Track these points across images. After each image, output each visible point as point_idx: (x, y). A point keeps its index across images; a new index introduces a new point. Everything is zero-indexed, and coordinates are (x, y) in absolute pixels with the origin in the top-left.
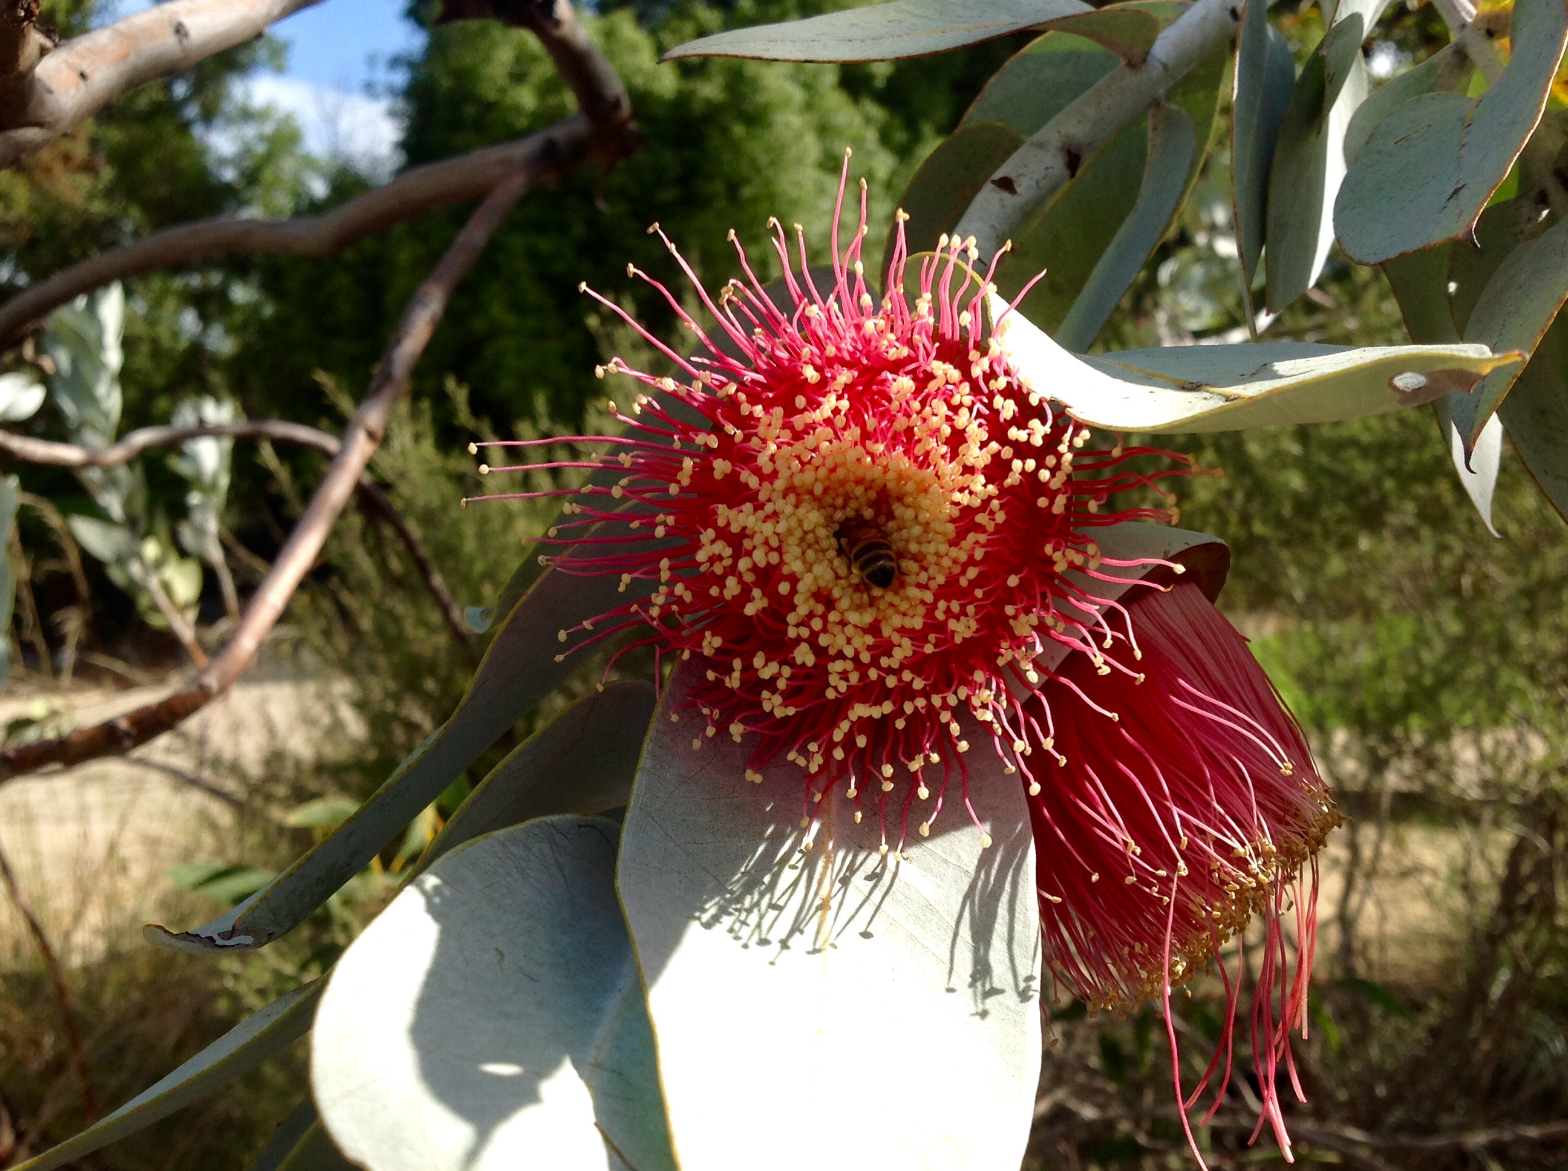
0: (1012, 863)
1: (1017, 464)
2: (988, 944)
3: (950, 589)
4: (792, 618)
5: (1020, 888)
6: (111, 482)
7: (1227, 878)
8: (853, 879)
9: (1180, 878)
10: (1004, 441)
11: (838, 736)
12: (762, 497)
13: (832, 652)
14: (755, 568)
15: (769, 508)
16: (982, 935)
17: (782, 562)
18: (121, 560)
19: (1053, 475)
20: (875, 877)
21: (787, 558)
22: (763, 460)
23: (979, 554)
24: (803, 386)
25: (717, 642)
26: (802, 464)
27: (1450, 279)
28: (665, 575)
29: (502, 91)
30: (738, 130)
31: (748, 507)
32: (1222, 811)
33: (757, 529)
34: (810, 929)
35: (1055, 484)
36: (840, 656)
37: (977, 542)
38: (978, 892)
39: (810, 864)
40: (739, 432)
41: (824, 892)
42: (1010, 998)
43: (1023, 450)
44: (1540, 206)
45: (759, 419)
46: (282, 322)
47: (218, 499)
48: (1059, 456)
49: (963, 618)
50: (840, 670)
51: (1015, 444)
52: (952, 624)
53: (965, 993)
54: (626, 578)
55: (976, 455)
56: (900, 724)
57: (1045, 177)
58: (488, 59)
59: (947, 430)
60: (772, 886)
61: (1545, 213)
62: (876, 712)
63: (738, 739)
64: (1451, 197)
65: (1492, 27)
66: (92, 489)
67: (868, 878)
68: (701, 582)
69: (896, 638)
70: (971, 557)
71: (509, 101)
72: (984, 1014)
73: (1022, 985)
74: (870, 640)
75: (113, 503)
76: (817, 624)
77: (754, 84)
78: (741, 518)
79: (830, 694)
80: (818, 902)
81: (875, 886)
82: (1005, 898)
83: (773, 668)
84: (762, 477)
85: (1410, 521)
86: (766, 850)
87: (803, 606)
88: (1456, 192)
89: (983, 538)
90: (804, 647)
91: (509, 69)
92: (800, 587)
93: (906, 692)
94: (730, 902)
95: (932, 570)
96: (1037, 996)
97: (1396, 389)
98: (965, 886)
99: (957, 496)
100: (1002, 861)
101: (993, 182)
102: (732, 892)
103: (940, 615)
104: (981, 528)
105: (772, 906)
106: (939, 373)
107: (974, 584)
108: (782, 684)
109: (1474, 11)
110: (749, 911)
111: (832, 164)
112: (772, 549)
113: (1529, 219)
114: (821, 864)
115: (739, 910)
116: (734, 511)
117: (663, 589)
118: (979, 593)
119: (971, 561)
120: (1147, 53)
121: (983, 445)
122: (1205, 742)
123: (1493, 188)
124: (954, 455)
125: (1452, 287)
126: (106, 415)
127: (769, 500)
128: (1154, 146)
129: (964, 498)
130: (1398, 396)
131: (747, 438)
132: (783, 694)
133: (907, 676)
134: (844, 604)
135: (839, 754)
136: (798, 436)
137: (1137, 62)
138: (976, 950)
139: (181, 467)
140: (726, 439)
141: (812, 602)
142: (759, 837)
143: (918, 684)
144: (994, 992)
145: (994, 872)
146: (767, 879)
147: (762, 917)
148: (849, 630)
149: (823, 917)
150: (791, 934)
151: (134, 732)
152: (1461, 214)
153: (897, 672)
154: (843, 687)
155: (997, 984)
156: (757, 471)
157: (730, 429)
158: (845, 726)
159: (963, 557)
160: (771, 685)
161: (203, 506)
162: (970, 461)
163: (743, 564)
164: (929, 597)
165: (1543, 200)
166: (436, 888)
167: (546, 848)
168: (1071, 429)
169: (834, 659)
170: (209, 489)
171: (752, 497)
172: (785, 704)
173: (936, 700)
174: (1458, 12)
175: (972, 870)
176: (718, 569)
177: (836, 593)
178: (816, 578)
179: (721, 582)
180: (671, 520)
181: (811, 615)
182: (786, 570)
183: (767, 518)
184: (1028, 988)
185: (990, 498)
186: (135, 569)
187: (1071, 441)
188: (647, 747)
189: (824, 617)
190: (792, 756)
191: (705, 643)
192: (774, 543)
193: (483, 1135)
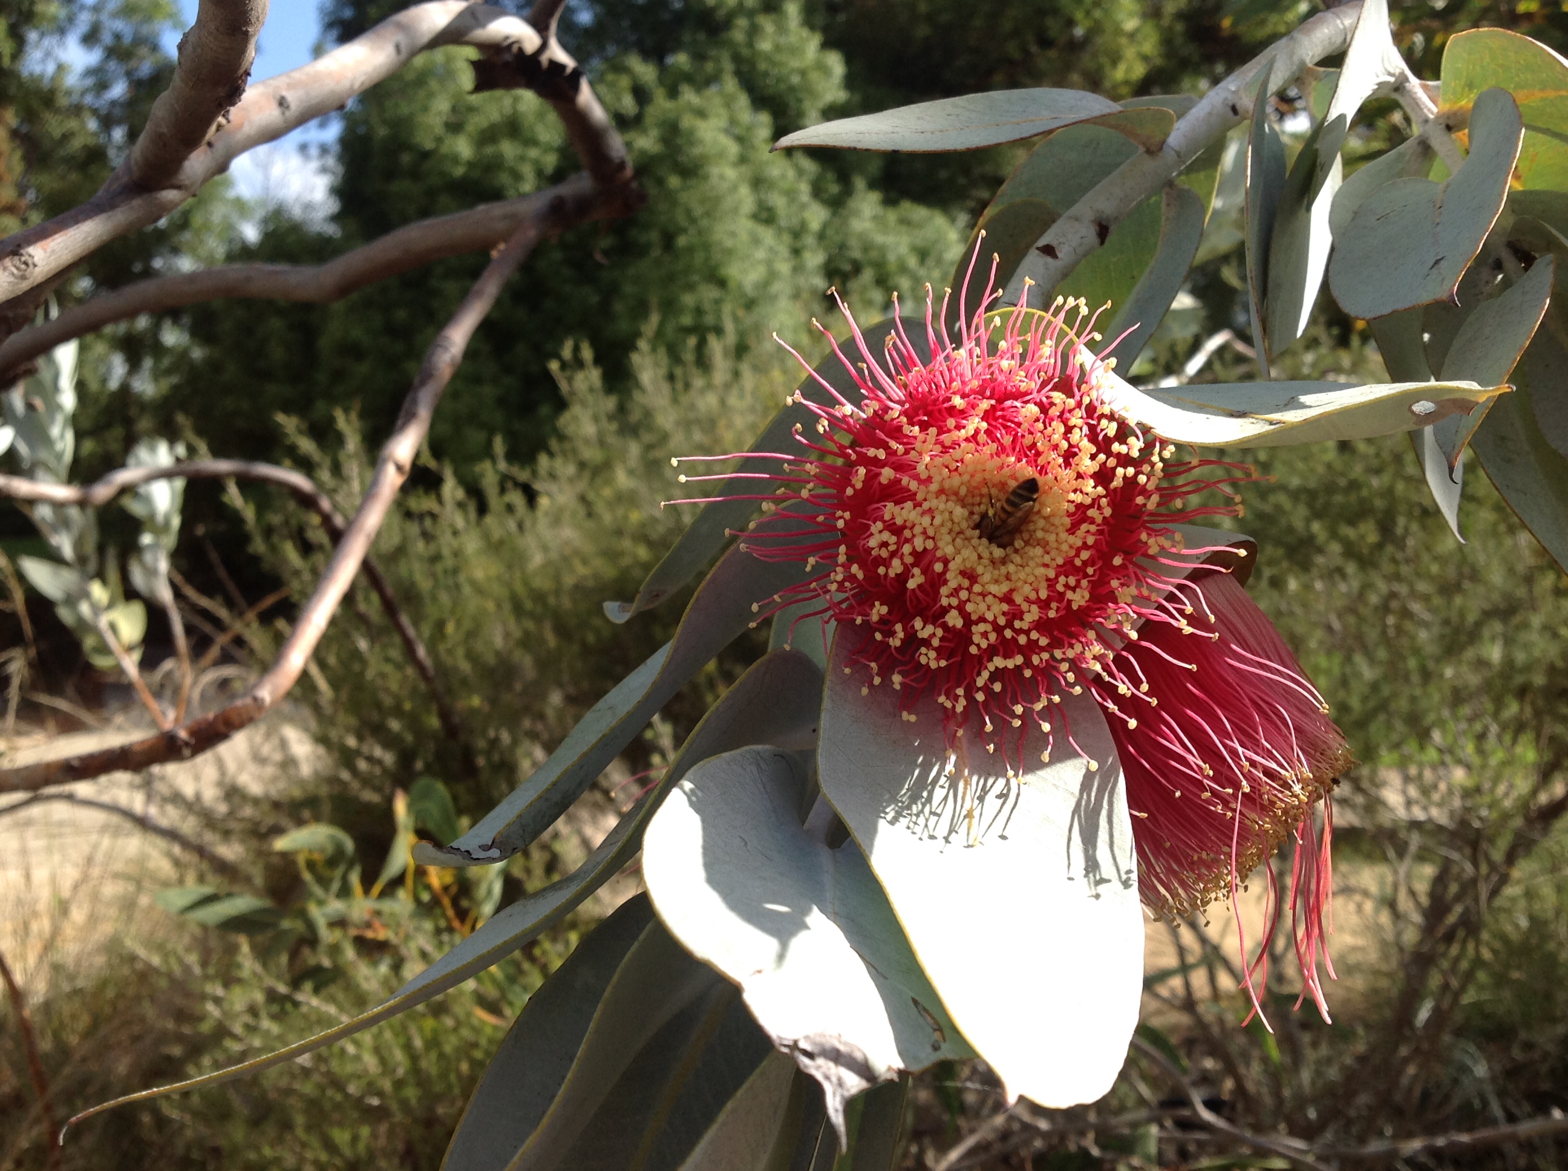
0: (1107, 786)
1: (1120, 471)
2: (1095, 847)
3: (1068, 568)
4: (944, 591)
5: (1115, 805)
6: (64, 523)
7: (1275, 799)
8: (987, 797)
9: (1244, 794)
10: (1109, 454)
11: (980, 682)
12: (919, 497)
13: (974, 617)
14: (914, 553)
15: (926, 506)
16: (1089, 839)
17: (936, 548)
18: (71, 600)
19: (1148, 479)
20: (1003, 796)
21: (940, 544)
22: (921, 468)
23: (1091, 540)
24: (952, 411)
25: (884, 610)
26: (950, 471)
27: (1423, 331)
28: (842, 559)
29: (439, 140)
30: (674, 181)
31: (909, 504)
32: (1269, 747)
33: (916, 522)
34: (963, 830)
35: (1151, 486)
36: (982, 619)
37: (1088, 532)
38: (1082, 808)
39: (953, 785)
40: (901, 447)
41: (967, 805)
42: (1116, 885)
43: (1125, 460)
44: (1496, 272)
45: (915, 438)
46: (214, 366)
47: (170, 540)
48: (1153, 465)
49: (1078, 590)
50: (982, 630)
51: (1118, 455)
52: (1069, 595)
53: (1082, 883)
54: (812, 560)
55: (1088, 465)
56: (1028, 673)
57: (1081, 245)
58: (425, 109)
59: (1065, 445)
60: (929, 800)
61: (1500, 277)
62: (1010, 664)
63: (897, 687)
64: (1433, 267)
65: (1451, 123)
66: (45, 529)
67: (998, 797)
68: (870, 563)
69: (1025, 606)
70: (1085, 543)
71: (444, 149)
72: (1097, 896)
73: (1124, 877)
74: (1005, 607)
75: (64, 543)
76: (964, 595)
77: (690, 137)
78: (904, 513)
79: (973, 650)
80: (964, 812)
81: (1004, 803)
82: (1104, 813)
83: (930, 629)
84: (921, 482)
85: (1338, 561)
86: (919, 773)
87: (954, 580)
88: (1437, 262)
89: (1093, 528)
90: (954, 613)
91: (445, 118)
92: (951, 565)
93: (1033, 647)
94: (903, 808)
95: (1053, 553)
96: (1136, 885)
97: (1413, 412)
98: (1073, 805)
99: (1072, 496)
100: (1099, 786)
101: (1038, 248)
102: (903, 803)
103: (1060, 588)
104: (1092, 521)
105: (931, 813)
106: (1057, 401)
107: (1085, 563)
108: (936, 642)
109: (1435, 110)
110: (918, 815)
111: (764, 215)
112: (929, 538)
113: (1487, 282)
114: (961, 785)
115: (910, 815)
116: (898, 508)
117: (839, 569)
118: (1090, 571)
119: (1085, 546)
120: (1163, 142)
121: (1093, 457)
122: (1252, 695)
123: (1468, 260)
124: (1067, 464)
125: (1426, 337)
126: (59, 456)
127: (925, 500)
128: (1167, 219)
129: (1078, 498)
130: (1414, 419)
131: (907, 452)
132: (937, 650)
133: (1034, 635)
134: (987, 577)
135: (980, 697)
136: (945, 449)
137: (1154, 150)
138: (1086, 851)
139: (136, 508)
140: (891, 452)
141: (960, 577)
142: (915, 765)
143: (1044, 642)
144: (1102, 881)
145: (1093, 794)
146: (925, 794)
147: (927, 820)
148: (989, 599)
149: (970, 823)
150: (950, 833)
151: (193, 741)
152: (1443, 279)
153: (1027, 632)
154: (984, 644)
155: (1105, 876)
156: (916, 477)
157: (894, 445)
158: (985, 675)
159: (1079, 543)
160: (926, 643)
161: (155, 546)
162: (1082, 469)
163: (907, 549)
164: (1052, 574)
165: (1498, 266)
166: (691, 790)
167: (754, 768)
168: (1158, 444)
169: (977, 623)
170: (161, 530)
171: (912, 496)
172: (938, 659)
173: (1058, 654)
174: (1421, 109)
175: (1077, 793)
176: (884, 553)
177: (980, 570)
178: (964, 560)
179: (886, 564)
180: (847, 515)
181: (959, 589)
182: (939, 554)
183: (923, 513)
184: (1129, 879)
185: (1100, 497)
186: (85, 608)
187: (1160, 454)
188: (826, 693)
189: (969, 590)
190: (942, 699)
191: (875, 611)
192: (931, 533)
193: (784, 946)
